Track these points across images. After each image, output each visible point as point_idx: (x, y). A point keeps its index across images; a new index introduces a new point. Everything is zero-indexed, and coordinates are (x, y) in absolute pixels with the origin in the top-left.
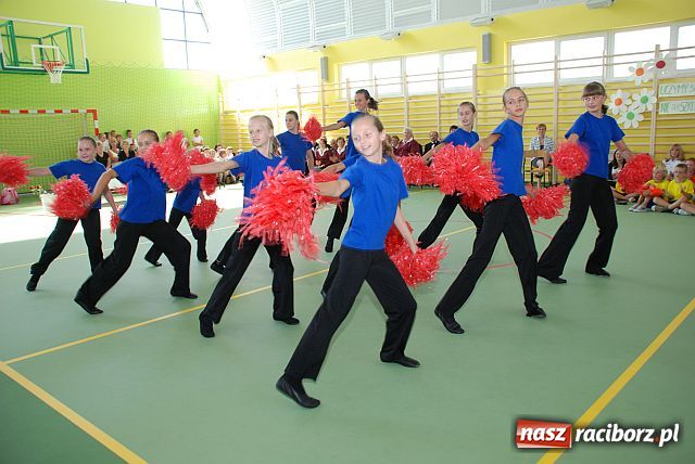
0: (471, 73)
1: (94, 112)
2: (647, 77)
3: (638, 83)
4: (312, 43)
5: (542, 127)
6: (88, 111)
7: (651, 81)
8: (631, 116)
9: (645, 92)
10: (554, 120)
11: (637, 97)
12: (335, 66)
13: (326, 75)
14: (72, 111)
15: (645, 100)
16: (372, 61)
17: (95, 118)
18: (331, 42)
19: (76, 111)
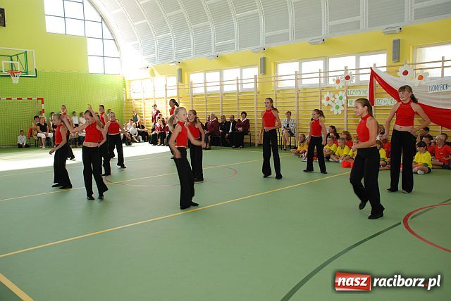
0: (253, 80)
1: (42, 99)
2: (341, 85)
3: (337, 88)
4: (173, 60)
5: (289, 113)
6: (38, 99)
7: (343, 87)
8: (337, 107)
9: (341, 94)
10: (295, 109)
11: (337, 96)
12: (186, 74)
13: (180, 79)
14: (28, 99)
15: (341, 98)
16: (206, 72)
17: (43, 103)
18: (183, 60)
19: (31, 99)
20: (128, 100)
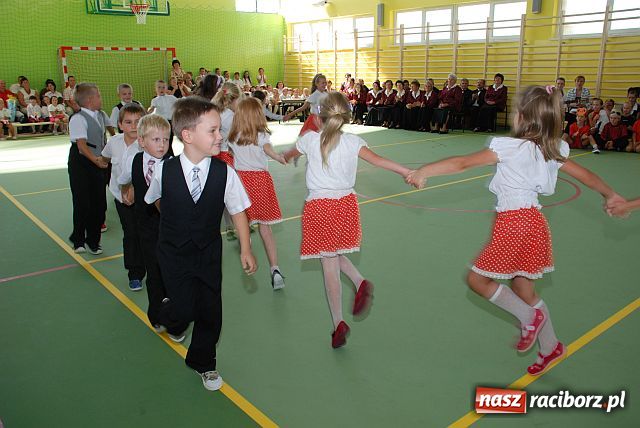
0: (519, 23)
1: (173, 50)
5: (581, 79)
6: (168, 49)
12: (391, 13)
13: (382, 22)
14: (155, 49)
16: (426, 9)
19: (158, 49)
20: (290, 53)
